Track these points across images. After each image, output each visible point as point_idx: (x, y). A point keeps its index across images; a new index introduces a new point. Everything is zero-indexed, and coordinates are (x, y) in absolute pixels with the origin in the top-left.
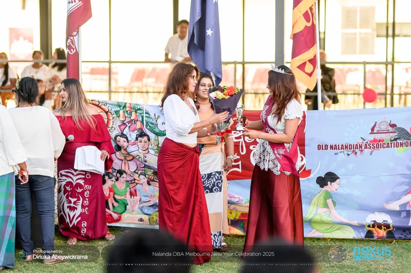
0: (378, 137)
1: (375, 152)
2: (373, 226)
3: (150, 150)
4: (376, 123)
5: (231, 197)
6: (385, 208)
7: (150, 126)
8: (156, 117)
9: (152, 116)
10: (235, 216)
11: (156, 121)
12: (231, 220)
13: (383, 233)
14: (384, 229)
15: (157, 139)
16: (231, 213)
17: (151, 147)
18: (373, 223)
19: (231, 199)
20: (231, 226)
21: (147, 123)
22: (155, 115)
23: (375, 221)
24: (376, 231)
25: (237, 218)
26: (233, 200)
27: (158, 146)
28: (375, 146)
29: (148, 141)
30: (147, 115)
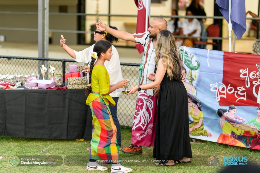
3: (186, 80)
5: (236, 119)
7: (187, 63)
8: (192, 56)
9: (189, 55)
10: (240, 133)
11: (191, 59)
12: (238, 135)
15: (190, 72)
16: (237, 130)
17: (187, 78)
19: (236, 120)
20: (238, 140)
21: (185, 60)
22: (191, 55)
25: (242, 134)
26: (238, 120)
27: (191, 77)
29: (185, 73)
30: (186, 55)
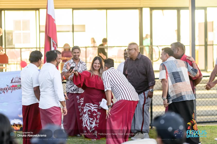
0: (14, 84)
1: (13, 91)
2: (14, 126)
4: (13, 78)
6: (19, 117)
13: (18, 128)
14: (19, 127)
18: (13, 124)
23: (14, 123)
24: (15, 127)
28: (13, 88)
